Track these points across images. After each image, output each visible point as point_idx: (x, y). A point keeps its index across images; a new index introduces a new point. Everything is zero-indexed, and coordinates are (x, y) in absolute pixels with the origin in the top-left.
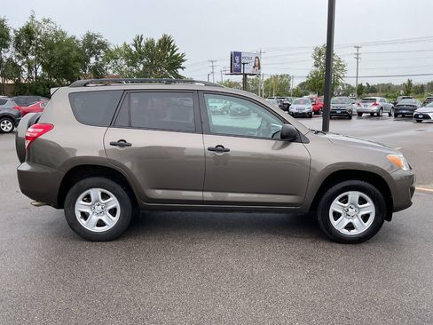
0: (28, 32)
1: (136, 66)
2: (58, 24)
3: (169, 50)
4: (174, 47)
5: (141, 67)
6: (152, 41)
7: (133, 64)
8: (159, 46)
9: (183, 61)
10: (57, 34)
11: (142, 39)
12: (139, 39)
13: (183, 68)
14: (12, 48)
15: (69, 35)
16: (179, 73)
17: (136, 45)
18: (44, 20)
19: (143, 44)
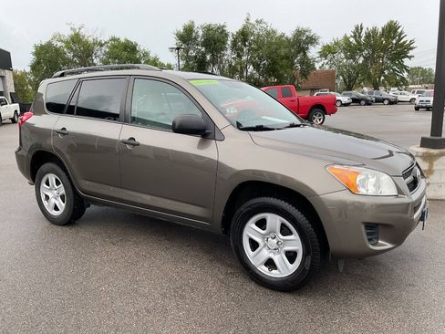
0: (244, 35)
1: (354, 59)
2: (269, 25)
3: (394, 38)
4: (401, 33)
5: (361, 60)
6: (374, 31)
7: (352, 57)
8: (382, 35)
9: (412, 49)
10: (268, 34)
11: (362, 29)
12: (358, 30)
13: (410, 57)
14: (229, 52)
15: (278, 34)
16: (405, 64)
17: (355, 37)
18: (257, 21)
19: (363, 34)
